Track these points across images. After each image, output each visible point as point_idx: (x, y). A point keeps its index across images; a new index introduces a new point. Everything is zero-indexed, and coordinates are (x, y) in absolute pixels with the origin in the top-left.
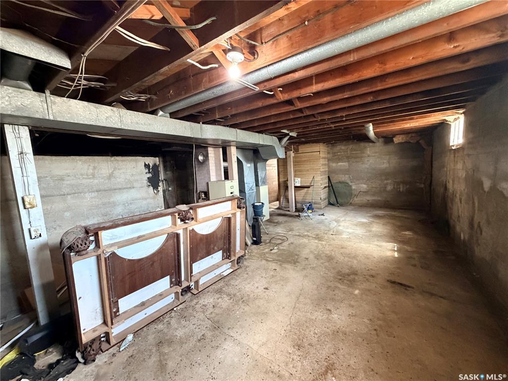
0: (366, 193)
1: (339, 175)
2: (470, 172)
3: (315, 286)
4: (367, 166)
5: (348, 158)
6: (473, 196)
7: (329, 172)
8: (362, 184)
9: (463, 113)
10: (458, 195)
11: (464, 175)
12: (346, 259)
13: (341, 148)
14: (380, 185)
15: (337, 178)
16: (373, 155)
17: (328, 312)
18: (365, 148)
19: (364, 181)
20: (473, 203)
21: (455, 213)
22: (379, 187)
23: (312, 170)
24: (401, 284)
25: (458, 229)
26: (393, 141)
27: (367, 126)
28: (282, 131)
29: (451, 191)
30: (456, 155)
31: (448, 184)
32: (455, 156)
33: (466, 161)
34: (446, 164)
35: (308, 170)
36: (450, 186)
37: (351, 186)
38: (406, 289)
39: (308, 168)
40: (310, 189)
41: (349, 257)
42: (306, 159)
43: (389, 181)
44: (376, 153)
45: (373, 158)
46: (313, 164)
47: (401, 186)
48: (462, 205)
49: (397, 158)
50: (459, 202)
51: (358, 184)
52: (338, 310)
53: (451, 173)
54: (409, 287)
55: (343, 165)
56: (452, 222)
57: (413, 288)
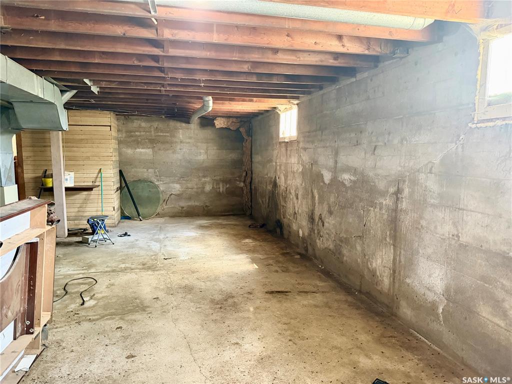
0: (179, 196)
1: (138, 170)
2: (307, 166)
3: (199, 327)
4: (179, 156)
5: (153, 142)
6: (312, 190)
7: (121, 162)
8: (173, 182)
9: (297, 104)
10: (293, 192)
11: (301, 170)
12: (208, 283)
13: (140, 124)
14: (196, 185)
15: (133, 173)
16: (187, 141)
17: (238, 346)
18: (176, 129)
19: (176, 178)
20: (313, 197)
21: (290, 211)
22: (196, 187)
23: (96, 158)
24: (279, 292)
25: (295, 227)
26: (214, 125)
27: (207, 99)
28: (85, 80)
29: (282, 188)
30: (289, 149)
31: (278, 180)
32: (287, 150)
33: (301, 155)
34: (274, 157)
35: (88, 158)
36: (281, 182)
37: (157, 187)
38: (286, 295)
39: (88, 154)
40: (92, 192)
41: (210, 281)
42: (83, 137)
43: (208, 179)
44: (190, 138)
45: (187, 145)
46: (98, 147)
47: (221, 185)
48: (299, 202)
49: (215, 148)
50: (295, 198)
51: (169, 183)
52: (245, 340)
53: (283, 168)
54: (287, 292)
55: (144, 152)
56: (285, 221)
57: (290, 292)
